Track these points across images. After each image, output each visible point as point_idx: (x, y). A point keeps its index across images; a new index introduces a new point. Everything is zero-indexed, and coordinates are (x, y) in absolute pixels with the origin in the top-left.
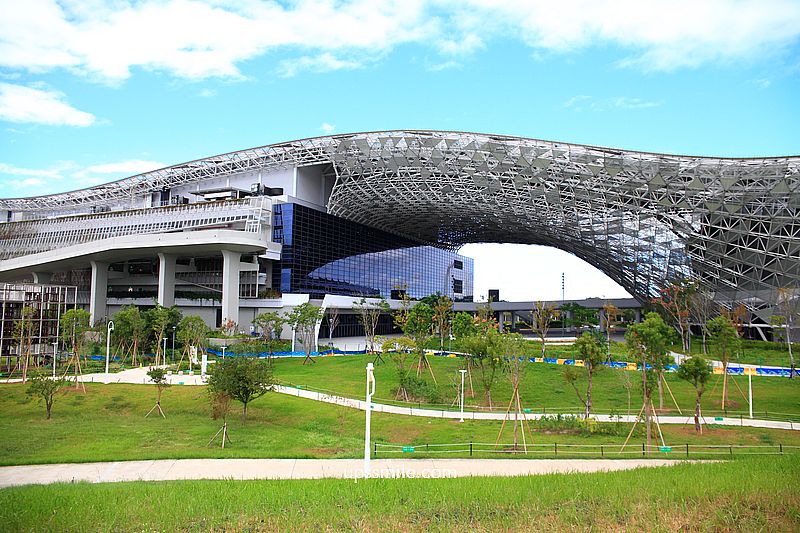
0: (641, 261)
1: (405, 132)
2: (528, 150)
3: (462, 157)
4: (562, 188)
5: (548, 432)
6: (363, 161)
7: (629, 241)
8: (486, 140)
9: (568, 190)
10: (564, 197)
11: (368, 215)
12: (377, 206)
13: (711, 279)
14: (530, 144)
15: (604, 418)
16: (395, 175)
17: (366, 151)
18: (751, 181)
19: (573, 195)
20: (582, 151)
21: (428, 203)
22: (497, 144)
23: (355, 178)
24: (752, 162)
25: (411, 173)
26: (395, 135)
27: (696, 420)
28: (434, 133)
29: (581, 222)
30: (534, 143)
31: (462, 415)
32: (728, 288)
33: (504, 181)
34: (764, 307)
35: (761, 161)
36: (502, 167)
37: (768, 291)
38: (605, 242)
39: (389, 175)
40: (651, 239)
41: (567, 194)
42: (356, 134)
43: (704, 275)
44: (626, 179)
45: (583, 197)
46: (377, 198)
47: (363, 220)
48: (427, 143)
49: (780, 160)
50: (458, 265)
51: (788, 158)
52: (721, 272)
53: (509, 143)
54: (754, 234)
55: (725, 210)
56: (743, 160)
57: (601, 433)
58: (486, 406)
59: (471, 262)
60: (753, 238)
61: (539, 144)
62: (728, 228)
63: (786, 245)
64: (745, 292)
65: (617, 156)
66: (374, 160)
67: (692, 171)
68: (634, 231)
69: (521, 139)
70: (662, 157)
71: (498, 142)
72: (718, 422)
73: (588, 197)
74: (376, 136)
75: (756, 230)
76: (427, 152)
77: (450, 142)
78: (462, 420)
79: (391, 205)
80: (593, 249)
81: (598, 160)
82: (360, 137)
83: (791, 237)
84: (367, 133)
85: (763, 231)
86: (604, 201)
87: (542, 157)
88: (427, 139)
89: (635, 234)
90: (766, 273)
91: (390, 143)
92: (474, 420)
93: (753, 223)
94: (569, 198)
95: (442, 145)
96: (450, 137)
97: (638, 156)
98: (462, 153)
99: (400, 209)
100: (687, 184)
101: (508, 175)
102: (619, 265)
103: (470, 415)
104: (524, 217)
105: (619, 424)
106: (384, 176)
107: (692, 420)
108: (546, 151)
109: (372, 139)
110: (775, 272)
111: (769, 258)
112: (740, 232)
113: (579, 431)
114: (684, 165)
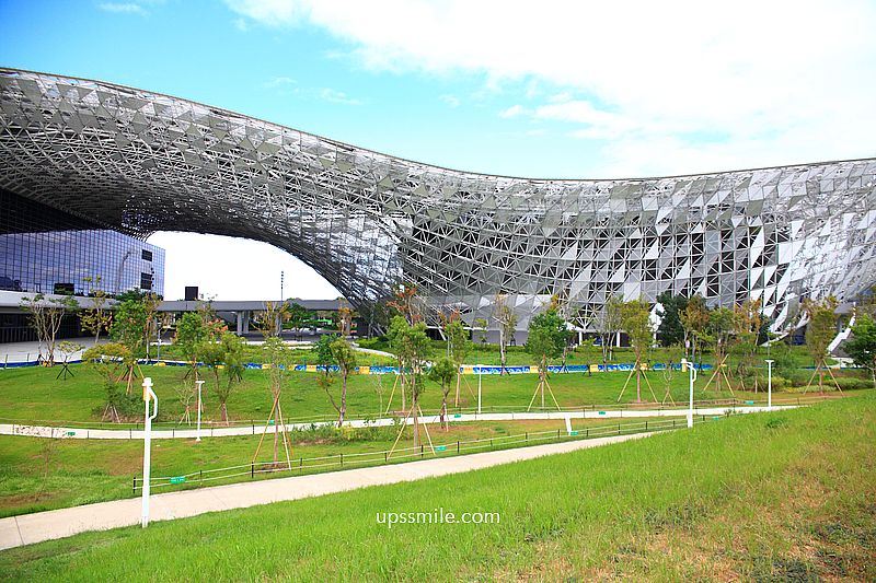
0: (360, 262)
1: (98, 83)
2: (255, 131)
3: (172, 128)
4: (288, 179)
5: (302, 444)
6: (27, 110)
7: (351, 240)
8: (205, 112)
9: (294, 181)
10: (289, 188)
11: (29, 184)
12: (45, 173)
13: (424, 283)
14: (256, 125)
15: (359, 424)
16: (77, 137)
17: (33, 97)
18: (467, 194)
19: (297, 187)
20: (313, 142)
21: (122, 178)
22: (218, 119)
23: (15, 131)
24: (470, 176)
25: (102, 138)
26: (83, 84)
27: (442, 418)
28: (138, 93)
29: (303, 217)
30: (262, 125)
31: (198, 433)
32: (439, 293)
33: (222, 163)
34: (467, 311)
35: (476, 177)
36: (221, 146)
37: (472, 296)
38: (327, 241)
39: (69, 135)
40: (374, 241)
41: (292, 186)
42: (19, 72)
43: (420, 280)
44: (356, 178)
45: (309, 191)
46: (47, 162)
47: (21, 189)
48: (127, 103)
49: (490, 178)
50: (147, 255)
51: (497, 176)
52: (435, 278)
53: (232, 120)
54: (465, 243)
55: (427, 214)
56: (463, 173)
57: (358, 440)
58: (222, 420)
59: (163, 253)
60: (463, 247)
61: (267, 127)
62: (444, 236)
63: (489, 255)
64: (451, 297)
65: (348, 152)
66: (47, 112)
67: (418, 178)
68: (358, 232)
69: (248, 118)
70: (393, 160)
71: (218, 116)
72: (457, 419)
73: (314, 192)
74: (52, 81)
75: (467, 240)
76: (126, 114)
77: (159, 108)
78: (198, 440)
79: (66, 175)
80: (312, 247)
81: (329, 154)
82: (25, 76)
83: (493, 248)
84: (38, 74)
85: (472, 241)
86: (330, 197)
87: (270, 141)
88: (128, 97)
89: (358, 235)
90: (472, 280)
91: (73, 94)
92: (213, 438)
93: (466, 233)
94: (294, 190)
95: (148, 110)
96: (159, 100)
97: (370, 155)
98: (173, 123)
99: (78, 180)
100: (412, 190)
101: (228, 157)
102: (337, 265)
103: (207, 433)
104: (240, 206)
105: (373, 429)
106: (60, 136)
107: (438, 419)
108: (275, 135)
109: (45, 84)
110: (479, 280)
111: (475, 266)
112: (454, 240)
113: (337, 440)
114: (411, 171)
